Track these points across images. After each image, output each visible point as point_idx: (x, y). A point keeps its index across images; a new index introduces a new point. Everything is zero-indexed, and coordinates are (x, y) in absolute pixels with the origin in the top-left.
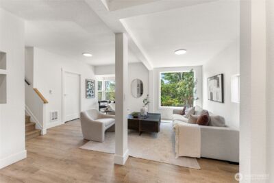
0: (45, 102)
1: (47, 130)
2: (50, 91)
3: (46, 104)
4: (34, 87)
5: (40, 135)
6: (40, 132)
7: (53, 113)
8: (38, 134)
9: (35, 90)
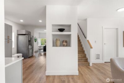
0: (91, 48)
1: (93, 64)
2: (95, 41)
3: (92, 49)
4: (87, 40)
5: (89, 65)
6: (89, 64)
7: (97, 55)
8: (88, 65)
9: (88, 41)
